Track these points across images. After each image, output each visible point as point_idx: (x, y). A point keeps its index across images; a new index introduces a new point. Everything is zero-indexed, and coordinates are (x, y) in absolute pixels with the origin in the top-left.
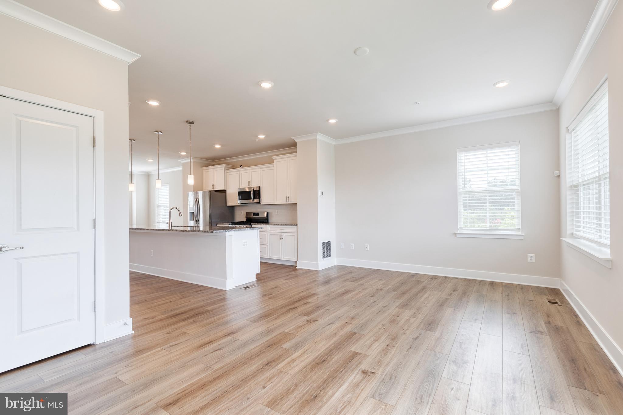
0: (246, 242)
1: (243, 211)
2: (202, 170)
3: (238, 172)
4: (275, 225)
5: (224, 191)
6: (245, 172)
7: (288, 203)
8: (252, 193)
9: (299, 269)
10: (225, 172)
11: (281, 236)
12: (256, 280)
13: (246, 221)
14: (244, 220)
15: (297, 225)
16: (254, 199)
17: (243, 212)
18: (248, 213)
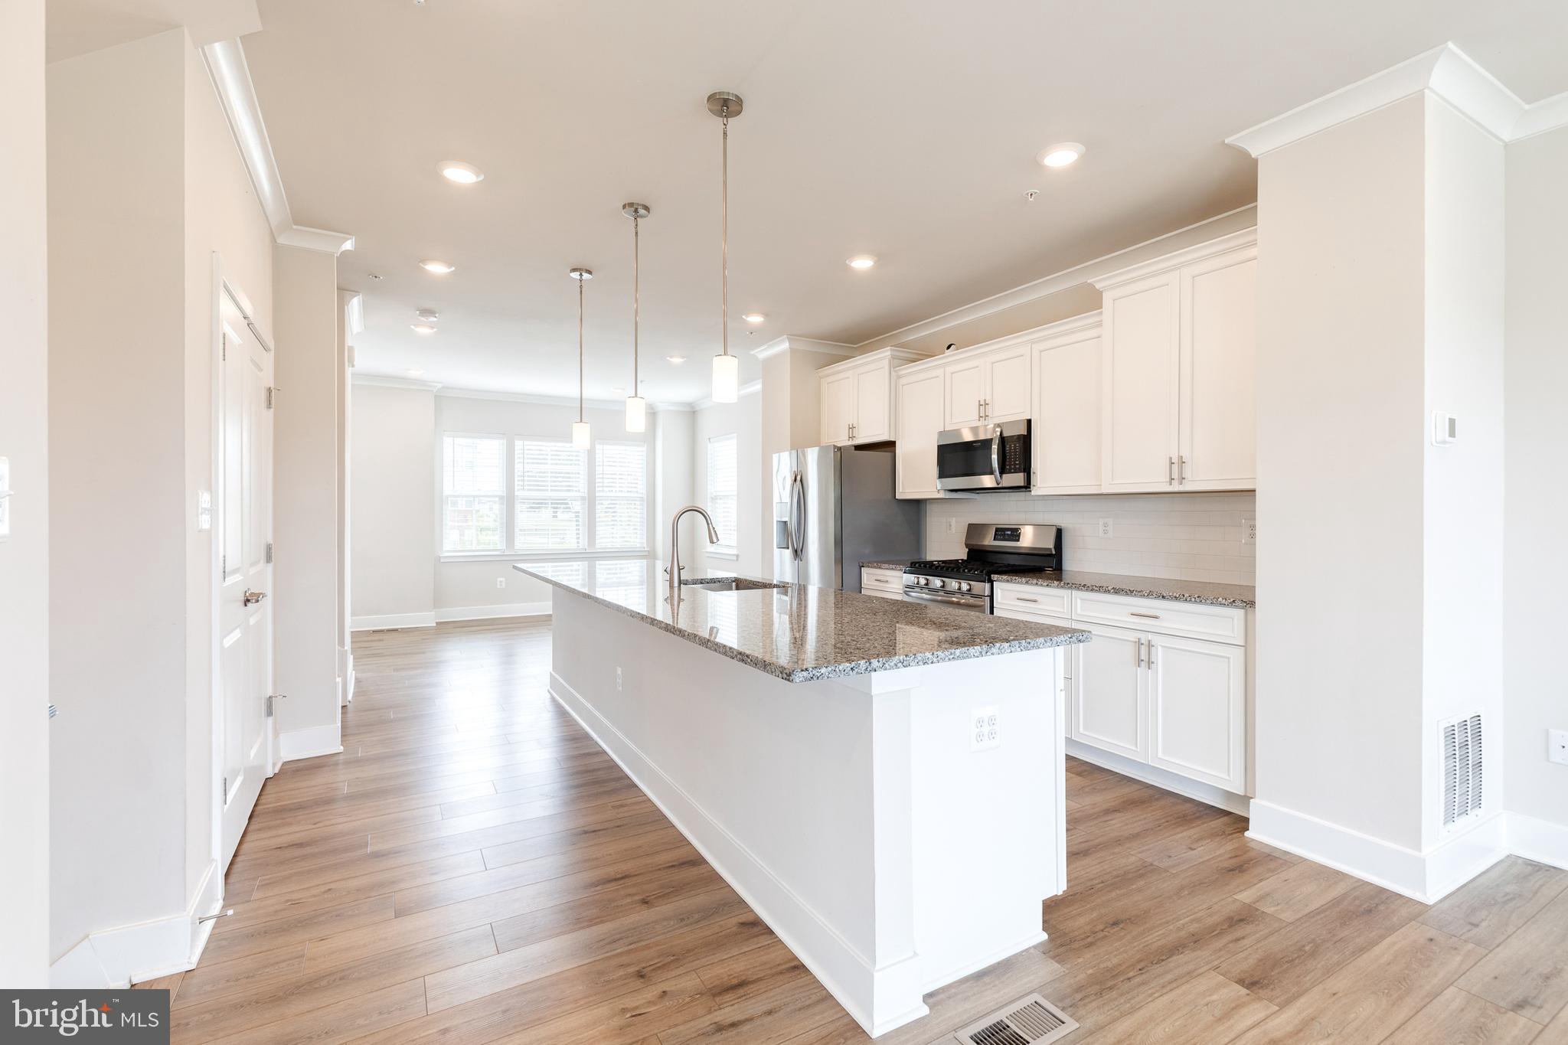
0: (992, 721)
1: (954, 519)
2: (820, 378)
3: (940, 372)
4: (1107, 591)
5: (889, 446)
6: (966, 365)
7: (1176, 487)
8: (995, 447)
9: (1272, 860)
10: (893, 374)
11: (1144, 649)
12: (1045, 936)
13: (965, 558)
14: (960, 553)
15: (1251, 604)
16: (1003, 471)
17: (953, 521)
18: (974, 530)
